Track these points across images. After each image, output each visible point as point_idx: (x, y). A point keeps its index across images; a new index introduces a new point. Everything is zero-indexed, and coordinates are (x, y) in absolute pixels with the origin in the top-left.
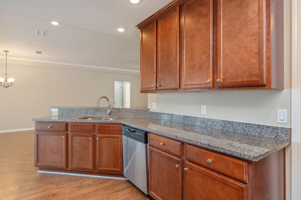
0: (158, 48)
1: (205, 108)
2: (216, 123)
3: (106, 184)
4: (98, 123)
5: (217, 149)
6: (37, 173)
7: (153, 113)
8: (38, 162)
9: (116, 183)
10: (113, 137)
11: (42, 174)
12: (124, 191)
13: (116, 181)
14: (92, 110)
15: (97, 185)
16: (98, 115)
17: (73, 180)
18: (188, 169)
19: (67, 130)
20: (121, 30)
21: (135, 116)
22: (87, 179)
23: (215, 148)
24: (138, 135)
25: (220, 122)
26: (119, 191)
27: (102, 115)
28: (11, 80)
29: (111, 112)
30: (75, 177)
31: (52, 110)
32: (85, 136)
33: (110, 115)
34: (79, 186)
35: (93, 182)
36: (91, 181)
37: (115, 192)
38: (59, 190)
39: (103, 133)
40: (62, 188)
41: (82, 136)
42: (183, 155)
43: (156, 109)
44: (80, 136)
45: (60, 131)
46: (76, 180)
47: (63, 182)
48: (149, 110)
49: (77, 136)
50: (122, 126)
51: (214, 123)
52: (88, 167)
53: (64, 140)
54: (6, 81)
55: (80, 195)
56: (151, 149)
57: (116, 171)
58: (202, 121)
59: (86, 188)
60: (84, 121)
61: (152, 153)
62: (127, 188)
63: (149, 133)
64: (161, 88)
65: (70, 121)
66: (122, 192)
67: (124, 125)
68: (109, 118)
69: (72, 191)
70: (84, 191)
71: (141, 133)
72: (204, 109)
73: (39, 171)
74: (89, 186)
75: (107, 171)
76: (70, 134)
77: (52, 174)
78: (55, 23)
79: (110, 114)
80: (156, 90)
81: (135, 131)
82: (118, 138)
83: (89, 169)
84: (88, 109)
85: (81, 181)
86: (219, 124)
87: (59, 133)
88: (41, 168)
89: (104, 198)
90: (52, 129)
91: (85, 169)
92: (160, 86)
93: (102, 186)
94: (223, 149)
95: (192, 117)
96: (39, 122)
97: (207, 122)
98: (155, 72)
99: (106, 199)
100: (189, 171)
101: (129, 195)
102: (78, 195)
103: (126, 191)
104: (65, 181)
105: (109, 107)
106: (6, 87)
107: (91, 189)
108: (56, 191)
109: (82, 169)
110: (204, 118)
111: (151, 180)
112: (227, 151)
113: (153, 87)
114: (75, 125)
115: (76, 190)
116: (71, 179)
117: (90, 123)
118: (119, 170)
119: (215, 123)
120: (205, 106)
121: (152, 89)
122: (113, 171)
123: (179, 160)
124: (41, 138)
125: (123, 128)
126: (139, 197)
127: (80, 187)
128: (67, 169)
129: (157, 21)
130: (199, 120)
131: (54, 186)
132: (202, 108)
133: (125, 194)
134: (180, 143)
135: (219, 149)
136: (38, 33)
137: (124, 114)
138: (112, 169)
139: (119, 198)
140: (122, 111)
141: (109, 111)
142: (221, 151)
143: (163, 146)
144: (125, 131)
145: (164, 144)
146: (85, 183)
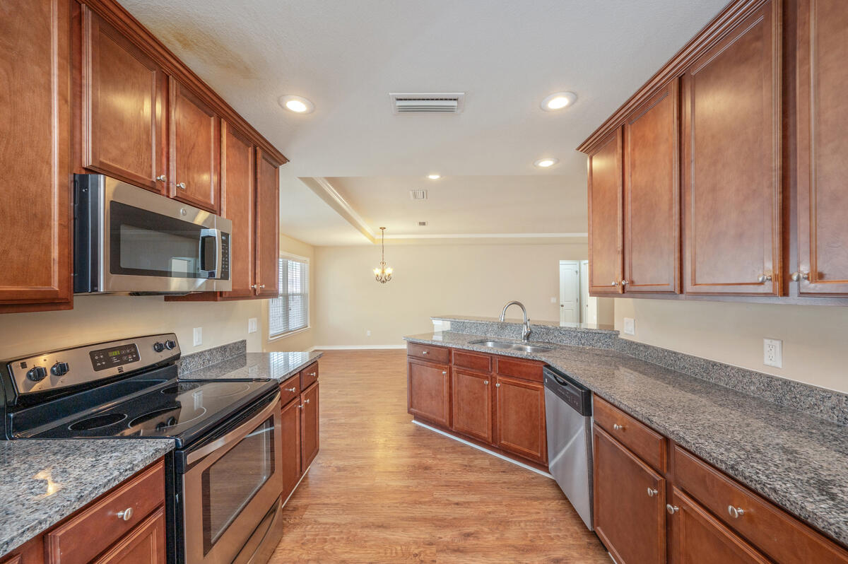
0: (626, 193)
1: (778, 349)
2: (816, 399)
3: (514, 477)
4: (499, 355)
5: (758, 486)
6: (410, 423)
7: (626, 342)
8: (412, 407)
9: (533, 480)
10: (526, 387)
11: (417, 426)
12: (547, 503)
13: (533, 476)
14: (495, 327)
15: (497, 472)
16: (507, 336)
17: (459, 451)
18: (679, 511)
19: (450, 361)
20: (546, 163)
21: (583, 345)
22: (482, 456)
23: (751, 481)
24: (571, 393)
25: (833, 397)
26: (537, 499)
27: (513, 337)
28: (389, 271)
29: (531, 332)
30: (464, 446)
31: (435, 322)
32: (477, 376)
33: (528, 339)
34: (466, 466)
35: (490, 465)
36: (487, 462)
37: (527, 499)
38: (435, 462)
39: (507, 376)
40: (440, 460)
41: (472, 375)
42: (668, 470)
43: (633, 333)
44: (469, 375)
45: (439, 362)
46: (463, 453)
47: (444, 450)
48: (617, 335)
49: (464, 373)
50: (544, 368)
51: (810, 398)
52: (483, 435)
53: (446, 378)
54: (383, 273)
55: (463, 483)
56: (598, 432)
57: (533, 456)
58: (766, 385)
59: (476, 472)
60: (476, 348)
61: (600, 440)
62: (554, 499)
63: (595, 394)
64: (633, 289)
65: (454, 346)
66: (540, 503)
67: (548, 366)
68: (526, 344)
69: (453, 471)
70: (472, 477)
71: (576, 391)
72: (773, 350)
73: (413, 421)
74: (482, 469)
75: (515, 450)
76: (454, 368)
77: (431, 431)
78: (434, 177)
79: (528, 337)
80: (624, 293)
81: (565, 384)
82: (537, 389)
83: (483, 438)
84: (489, 325)
85: (472, 456)
86: (829, 404)
87: (438, 365)
88: (418, 417)
89: (504, 503)
90: (428, 356)
91: (478, 436)
92: (632, 282)
93: (506, 477)
94: (775, 490)
95: (733, 368)
96: (412, 344)
97: (781, 391)
98: (620, 249)
99: (505, 505)
100: (680, 516)
101: (555, 516)
102: (462, 480)
103: (549, 505)
104: (446, 448)
105: (526, 324)
106: (383, 282)
107: (484, 477)
108: (430, 462)
109: (472, 435)
110: (772, 377)
111: (598, 501)
112: (792, 505)
113: (614, 286)
114: (461, 354)
115: (460, 471)
116: (456, 448)
117: (485, 353)
118: (539, 455)
119: (814, 400)
120: (777, 343)
121: (612, 289)
122: (528, 454)
123: (658, 478)
124: (415, 367)
125: (546, 371)
126: (576, 528)
127: (468, 468)
128: (450, 428)
129: (623, 127)
130: (753, 380)
131: (429, 453)
132: (766, 348)
133: (547, 510)
134: (661, 438)
135: (763, 489)
136: (415, 196)
137: (559, 340)
138: (526, 450)
139: (532, 513)
140: (553, 333)
141: (525, 331)
142: (769, 495)
143: (622, 432)
144: (549, 379)
145: (624, 429)
146: (476, 462)
